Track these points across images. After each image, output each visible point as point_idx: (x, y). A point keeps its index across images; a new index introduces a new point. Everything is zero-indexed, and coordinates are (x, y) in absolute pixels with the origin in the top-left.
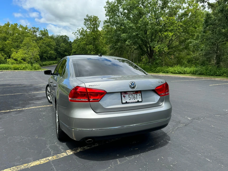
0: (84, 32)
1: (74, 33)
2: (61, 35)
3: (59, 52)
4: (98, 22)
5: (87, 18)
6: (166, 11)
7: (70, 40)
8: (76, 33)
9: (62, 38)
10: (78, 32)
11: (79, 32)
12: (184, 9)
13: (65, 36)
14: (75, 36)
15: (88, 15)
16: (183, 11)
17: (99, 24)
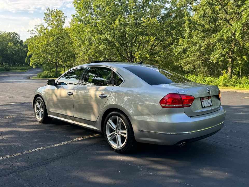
0: (44, 30)
1: (30, 31)
2: (8, 32)
3: (4, 54)
4: (62, 18)
5: (48, 12)
6: (147, 11)
7: (21, 39)
8: (33, 30)
9: (10, 36)
10: (35, 30)
11: (37, 30)
12: (166, 9)
13: (14, 33)
14: (31, 34)
15: (49, 8)
16: (166, 12)
17: (65, 20)
